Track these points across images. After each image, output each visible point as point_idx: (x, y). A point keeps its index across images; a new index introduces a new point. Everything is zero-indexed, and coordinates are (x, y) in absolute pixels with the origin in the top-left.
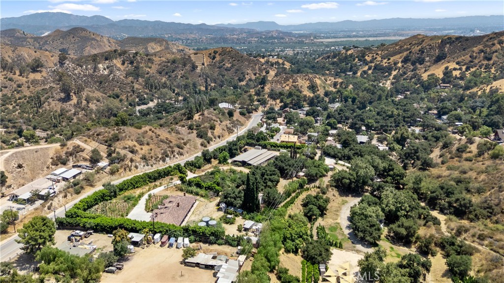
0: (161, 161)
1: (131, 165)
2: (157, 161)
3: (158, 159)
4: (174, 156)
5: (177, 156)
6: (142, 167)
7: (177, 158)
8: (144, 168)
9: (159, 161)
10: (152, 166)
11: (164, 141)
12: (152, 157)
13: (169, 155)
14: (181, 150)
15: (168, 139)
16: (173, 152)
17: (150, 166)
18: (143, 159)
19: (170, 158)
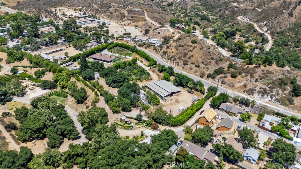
1: (159, 52)
3: (168, 58)
4: (173, 62)
5: (175, 63)
6: (160, 55)
7: (174, 64)
10: (163, 58)
11: (185, 55)
12: (168, 55)
13: (172, 59)
14: (180, 63)
15: (192, 56)
16: (175, 60)
17: (162, 57)
18: (164, 53)
19: (171, 62)
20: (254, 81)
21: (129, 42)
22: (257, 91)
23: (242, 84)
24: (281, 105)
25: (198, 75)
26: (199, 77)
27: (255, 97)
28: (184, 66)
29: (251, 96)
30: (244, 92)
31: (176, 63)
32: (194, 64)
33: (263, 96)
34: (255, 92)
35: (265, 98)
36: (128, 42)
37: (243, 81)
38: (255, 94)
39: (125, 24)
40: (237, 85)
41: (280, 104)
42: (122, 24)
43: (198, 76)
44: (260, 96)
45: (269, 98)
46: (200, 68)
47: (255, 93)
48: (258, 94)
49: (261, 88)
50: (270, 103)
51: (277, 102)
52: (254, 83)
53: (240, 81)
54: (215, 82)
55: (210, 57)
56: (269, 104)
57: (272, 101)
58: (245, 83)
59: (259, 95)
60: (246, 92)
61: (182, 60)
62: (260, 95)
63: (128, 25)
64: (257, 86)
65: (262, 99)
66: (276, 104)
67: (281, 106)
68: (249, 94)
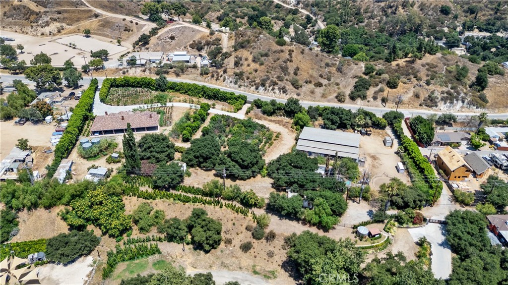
0: (254, 87)
1: (221, 76)
2: (250, 84)
3: (253, 83)
4: (273, 89)
5: (277, 91)
6: (229, 82)
7: (275, 93)
8: (230, 84)
9: (252, 86)
10: (240, 87)
11: (285, 70)
12: (248, 78)
13: (267, 85)
14: (287, 87)
15: (298, 69)
16: (275, 84)
17: (237, 86)
18: (236, 75)
19: (266, 89)
20: (425, 84)
21: (128, 71)
22: (440, 98)
23: (411, 94)
24: (477, 108)
25: (332, 99)
26: (337, 103)
27: (442, 108)
28: (298, 91)
29: (435, 108)
30: (421, 105)
31: (279, 89)
32: (310, 82)
33: (452, 103)
34: (438, 100)
35: (455, 105)
36: (125, 70)
37: (409, 89)
38: (439, 104)
39: (50, 32)
40: (406, 98)
41: (475, 107)
42: (42, 34)
43: (335, 102)
44: (449, 105)
45: (460, 104)
46: (324, 87)
47: (439, 102)
48: (443, 102)
49: (443, 93)
50: (463, 110)
51: (472, 106)
52: (427, 87)
53: (406, 91)
54: (369, 104)
55: (323, 65)
56: (462, 112)
57: (465, 107)
58: (414, 92)
59: (445, 103)
60: (424, 105)
61: (287, 80)
62: (448, 102)
63: (59, 32)
64: (435, 90)
65: (451, 108)
66: (471, 109)
67: (477, 110)
68: (431, 107)
